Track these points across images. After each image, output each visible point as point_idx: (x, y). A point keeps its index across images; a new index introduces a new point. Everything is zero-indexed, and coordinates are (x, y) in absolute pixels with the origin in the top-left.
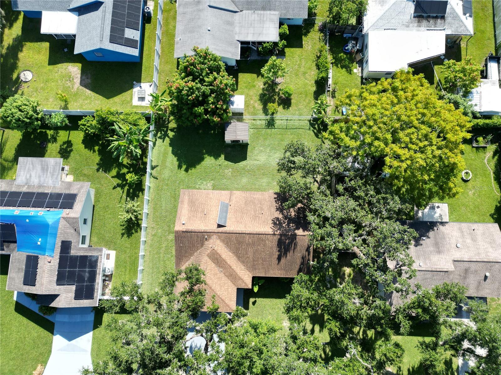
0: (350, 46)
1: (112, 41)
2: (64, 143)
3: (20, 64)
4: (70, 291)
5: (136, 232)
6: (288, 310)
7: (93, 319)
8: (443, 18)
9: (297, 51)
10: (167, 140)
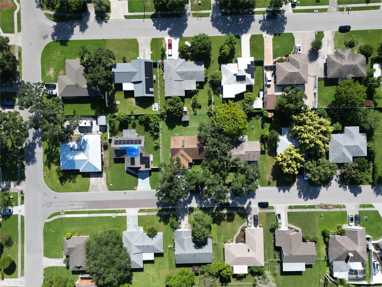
0: (218, 88)
1: (146, 93)
2: (133, 124)
3: (115, 99)
4: (144, 166)
5: (158, 149)
6: (202, 167)
7: (149, 174)
8: (245, 80)
9: (202, 90)
10: (164, 121)
